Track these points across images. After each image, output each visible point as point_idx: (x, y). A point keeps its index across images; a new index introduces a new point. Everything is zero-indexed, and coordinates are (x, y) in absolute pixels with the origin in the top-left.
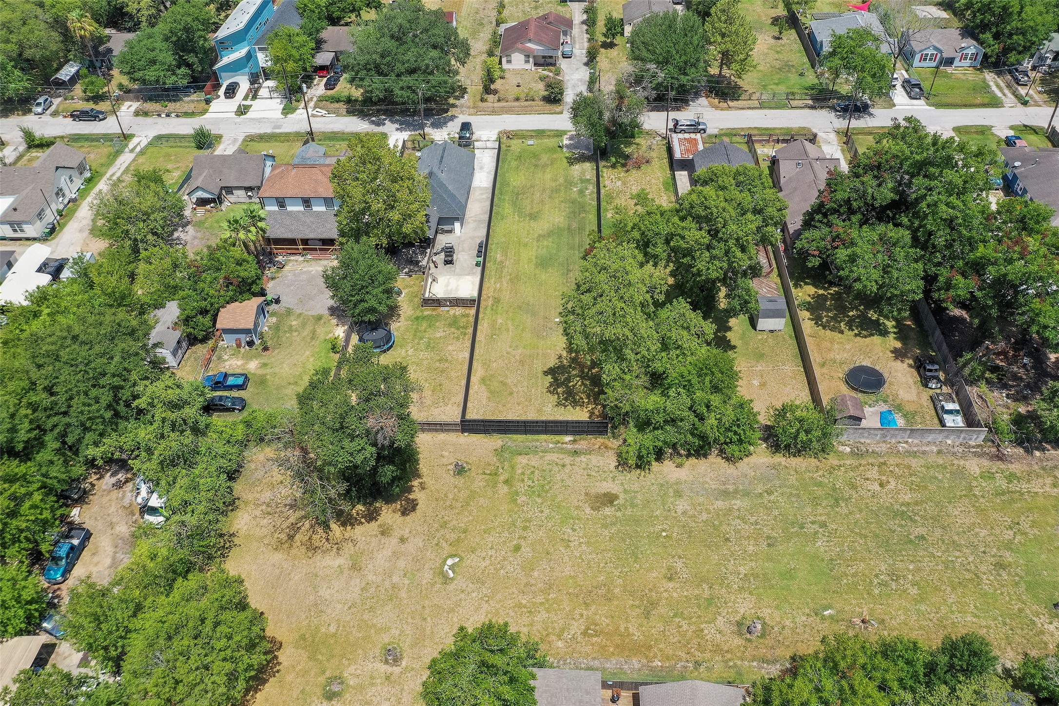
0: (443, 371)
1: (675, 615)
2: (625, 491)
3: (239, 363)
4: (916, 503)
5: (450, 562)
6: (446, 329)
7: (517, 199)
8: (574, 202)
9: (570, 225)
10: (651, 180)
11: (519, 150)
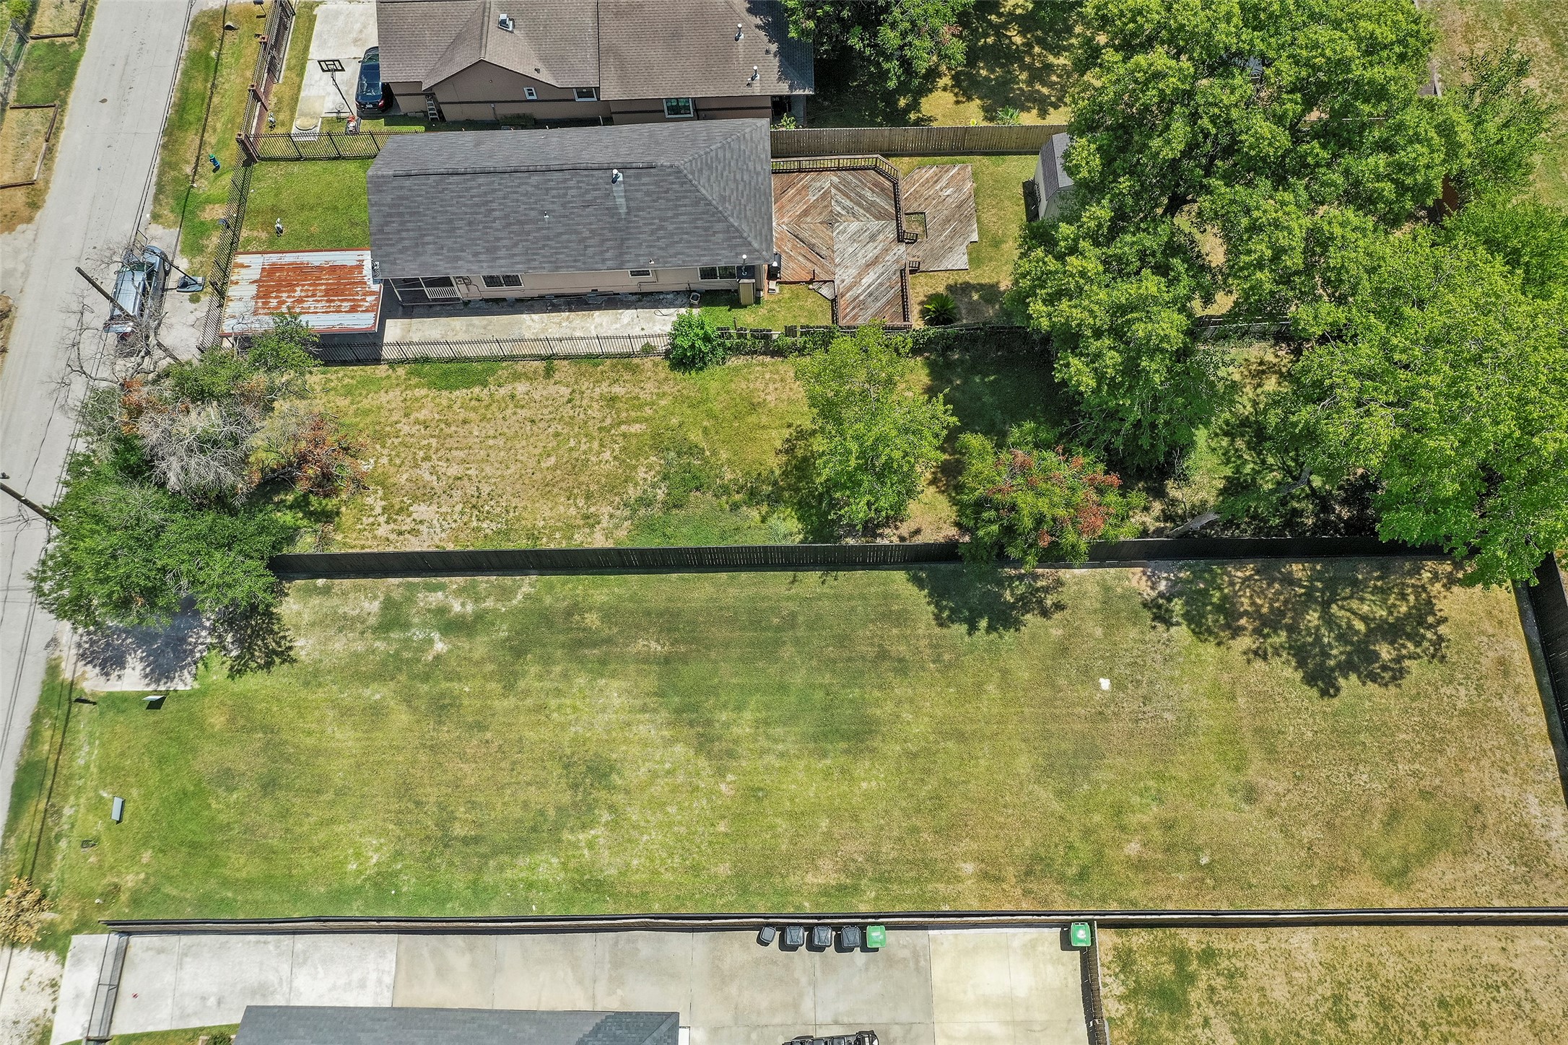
0: (1385, 1005)
6: (1196, 1019)
7: (476, 840)
8: (517, 649)
9: (646, 659)
10: (417, 422)
11: (146, 856)
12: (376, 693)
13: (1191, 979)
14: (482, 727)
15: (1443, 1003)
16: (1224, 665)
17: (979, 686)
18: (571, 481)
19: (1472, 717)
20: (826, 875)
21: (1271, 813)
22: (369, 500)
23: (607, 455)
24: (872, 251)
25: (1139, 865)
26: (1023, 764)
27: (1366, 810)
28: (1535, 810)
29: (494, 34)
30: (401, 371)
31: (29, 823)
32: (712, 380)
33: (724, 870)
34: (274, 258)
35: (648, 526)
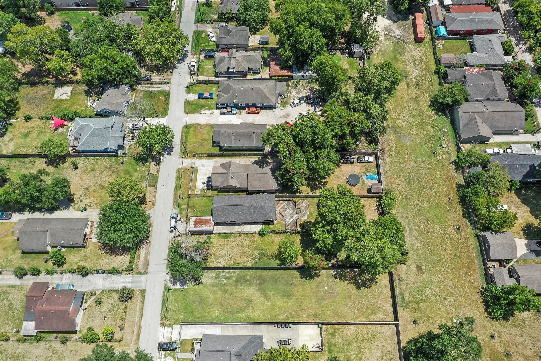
0: (363, 336)
1: (458, 250)
2: (415, 262)
4: (404, 177)
6: (336, 338)
7: (232, 311)
8: (237, 282)
9: (256, 284)
10: (219, 244)
11: (183, 314)
12: (215, 289)
13: (336, 332)
14: (232, 294)
15: (372, 336)
16: (344, 285)
17: (307, 288)
18: (244, 255)
19: (380, 293)
20: (284, 317)
21: (349, 308)
22: (212, 258)
23: (250, 250)
24: (292, 215)
25: (330, 316)
26: (313, 300)
27: (363, 308)
28: (388, 308)
29: (231, 180)
30: (216, 235)
31: (165, 309)
32: (266, 238)
33: (269, 316)
34: (196, 217)
35: (256, 262)
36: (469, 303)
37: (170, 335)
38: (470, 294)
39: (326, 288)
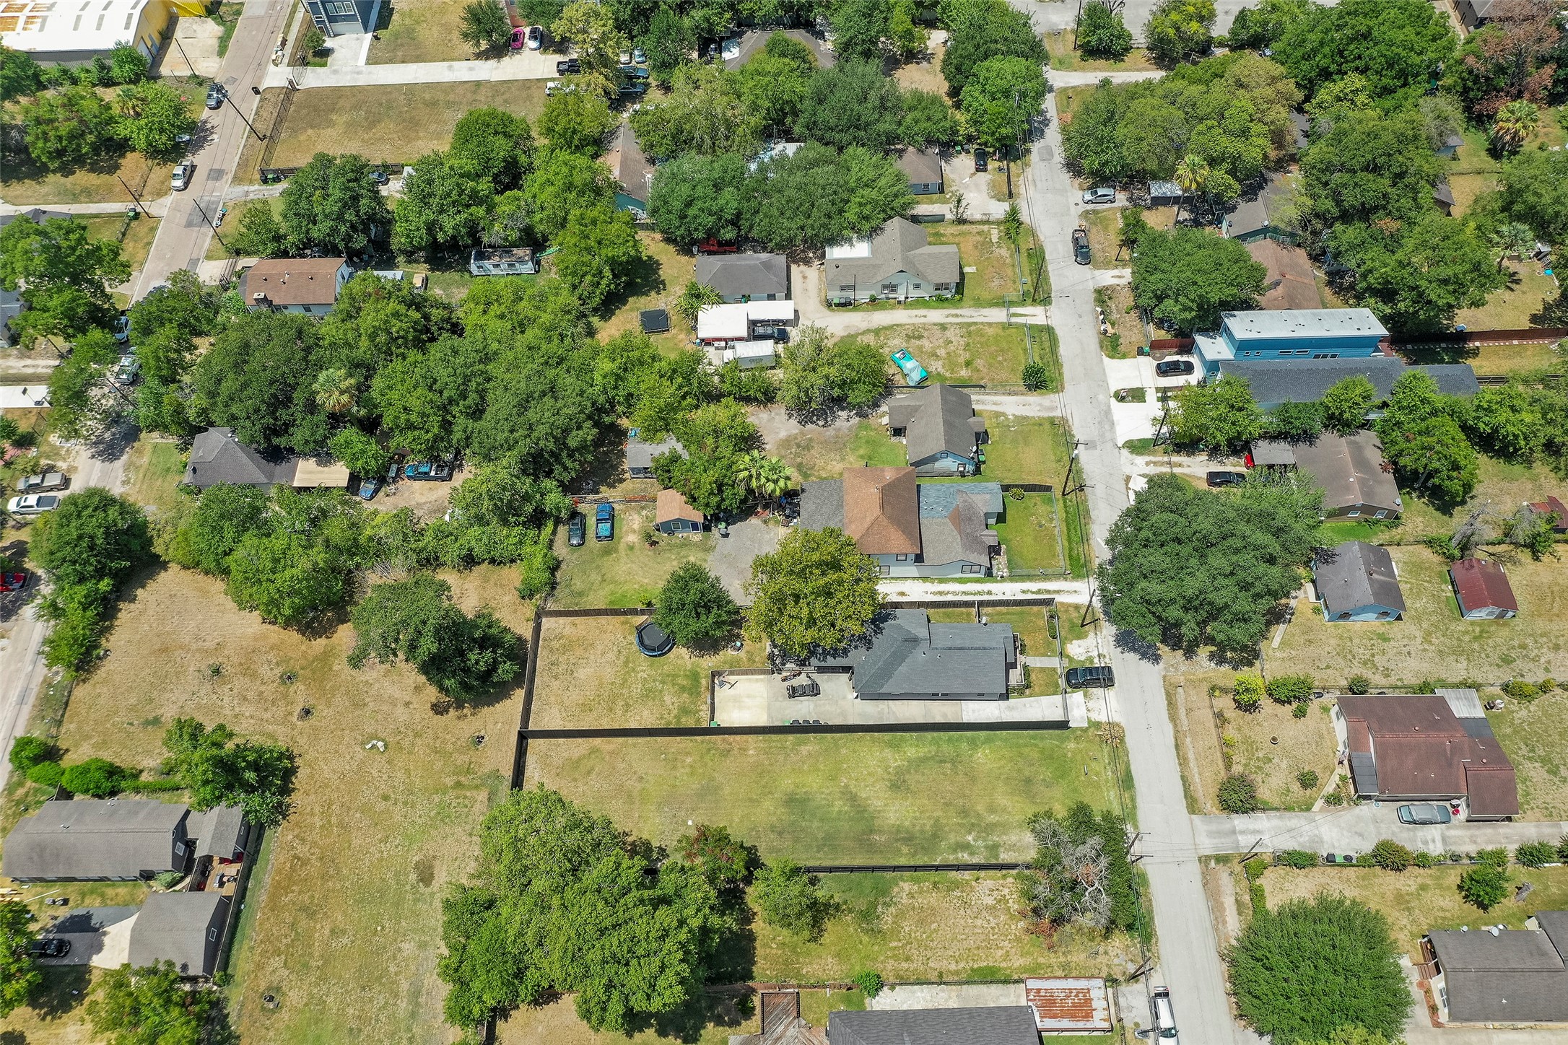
0: (611, 710)
1: (297, 933)
2: (432, 895)
3: (636, 526)
5: (380, 744)
6: (676, 706)
7: (941, 762)
8: (936, 836)
9: (880, 832)
10: (1002, 948)
11: (1070, 755)
12: (993, 818)
14: (945, 804)
16: (640, 830)
18: (923, 916)
20: (805, 749)
21: (635, 773)
22: (1016, 907)
23: (907, 929)
25: (688, 754)
26: (727, 790)
30: (1015, 977)
31: (1121, 767)
32: (859, 970)
33: (844, 751)
35: (884, 892)
36: (327, 786)
37: (1091, 704)
38: (317, 809)
39: (690, 823)
